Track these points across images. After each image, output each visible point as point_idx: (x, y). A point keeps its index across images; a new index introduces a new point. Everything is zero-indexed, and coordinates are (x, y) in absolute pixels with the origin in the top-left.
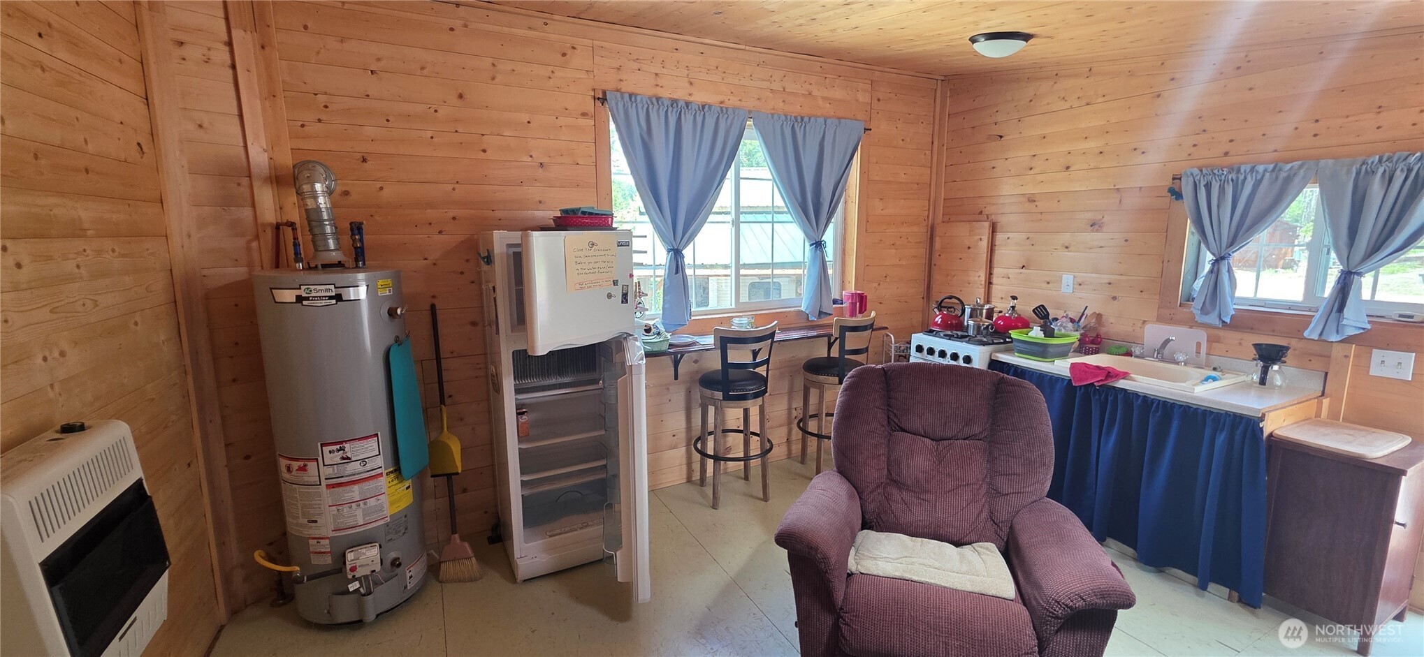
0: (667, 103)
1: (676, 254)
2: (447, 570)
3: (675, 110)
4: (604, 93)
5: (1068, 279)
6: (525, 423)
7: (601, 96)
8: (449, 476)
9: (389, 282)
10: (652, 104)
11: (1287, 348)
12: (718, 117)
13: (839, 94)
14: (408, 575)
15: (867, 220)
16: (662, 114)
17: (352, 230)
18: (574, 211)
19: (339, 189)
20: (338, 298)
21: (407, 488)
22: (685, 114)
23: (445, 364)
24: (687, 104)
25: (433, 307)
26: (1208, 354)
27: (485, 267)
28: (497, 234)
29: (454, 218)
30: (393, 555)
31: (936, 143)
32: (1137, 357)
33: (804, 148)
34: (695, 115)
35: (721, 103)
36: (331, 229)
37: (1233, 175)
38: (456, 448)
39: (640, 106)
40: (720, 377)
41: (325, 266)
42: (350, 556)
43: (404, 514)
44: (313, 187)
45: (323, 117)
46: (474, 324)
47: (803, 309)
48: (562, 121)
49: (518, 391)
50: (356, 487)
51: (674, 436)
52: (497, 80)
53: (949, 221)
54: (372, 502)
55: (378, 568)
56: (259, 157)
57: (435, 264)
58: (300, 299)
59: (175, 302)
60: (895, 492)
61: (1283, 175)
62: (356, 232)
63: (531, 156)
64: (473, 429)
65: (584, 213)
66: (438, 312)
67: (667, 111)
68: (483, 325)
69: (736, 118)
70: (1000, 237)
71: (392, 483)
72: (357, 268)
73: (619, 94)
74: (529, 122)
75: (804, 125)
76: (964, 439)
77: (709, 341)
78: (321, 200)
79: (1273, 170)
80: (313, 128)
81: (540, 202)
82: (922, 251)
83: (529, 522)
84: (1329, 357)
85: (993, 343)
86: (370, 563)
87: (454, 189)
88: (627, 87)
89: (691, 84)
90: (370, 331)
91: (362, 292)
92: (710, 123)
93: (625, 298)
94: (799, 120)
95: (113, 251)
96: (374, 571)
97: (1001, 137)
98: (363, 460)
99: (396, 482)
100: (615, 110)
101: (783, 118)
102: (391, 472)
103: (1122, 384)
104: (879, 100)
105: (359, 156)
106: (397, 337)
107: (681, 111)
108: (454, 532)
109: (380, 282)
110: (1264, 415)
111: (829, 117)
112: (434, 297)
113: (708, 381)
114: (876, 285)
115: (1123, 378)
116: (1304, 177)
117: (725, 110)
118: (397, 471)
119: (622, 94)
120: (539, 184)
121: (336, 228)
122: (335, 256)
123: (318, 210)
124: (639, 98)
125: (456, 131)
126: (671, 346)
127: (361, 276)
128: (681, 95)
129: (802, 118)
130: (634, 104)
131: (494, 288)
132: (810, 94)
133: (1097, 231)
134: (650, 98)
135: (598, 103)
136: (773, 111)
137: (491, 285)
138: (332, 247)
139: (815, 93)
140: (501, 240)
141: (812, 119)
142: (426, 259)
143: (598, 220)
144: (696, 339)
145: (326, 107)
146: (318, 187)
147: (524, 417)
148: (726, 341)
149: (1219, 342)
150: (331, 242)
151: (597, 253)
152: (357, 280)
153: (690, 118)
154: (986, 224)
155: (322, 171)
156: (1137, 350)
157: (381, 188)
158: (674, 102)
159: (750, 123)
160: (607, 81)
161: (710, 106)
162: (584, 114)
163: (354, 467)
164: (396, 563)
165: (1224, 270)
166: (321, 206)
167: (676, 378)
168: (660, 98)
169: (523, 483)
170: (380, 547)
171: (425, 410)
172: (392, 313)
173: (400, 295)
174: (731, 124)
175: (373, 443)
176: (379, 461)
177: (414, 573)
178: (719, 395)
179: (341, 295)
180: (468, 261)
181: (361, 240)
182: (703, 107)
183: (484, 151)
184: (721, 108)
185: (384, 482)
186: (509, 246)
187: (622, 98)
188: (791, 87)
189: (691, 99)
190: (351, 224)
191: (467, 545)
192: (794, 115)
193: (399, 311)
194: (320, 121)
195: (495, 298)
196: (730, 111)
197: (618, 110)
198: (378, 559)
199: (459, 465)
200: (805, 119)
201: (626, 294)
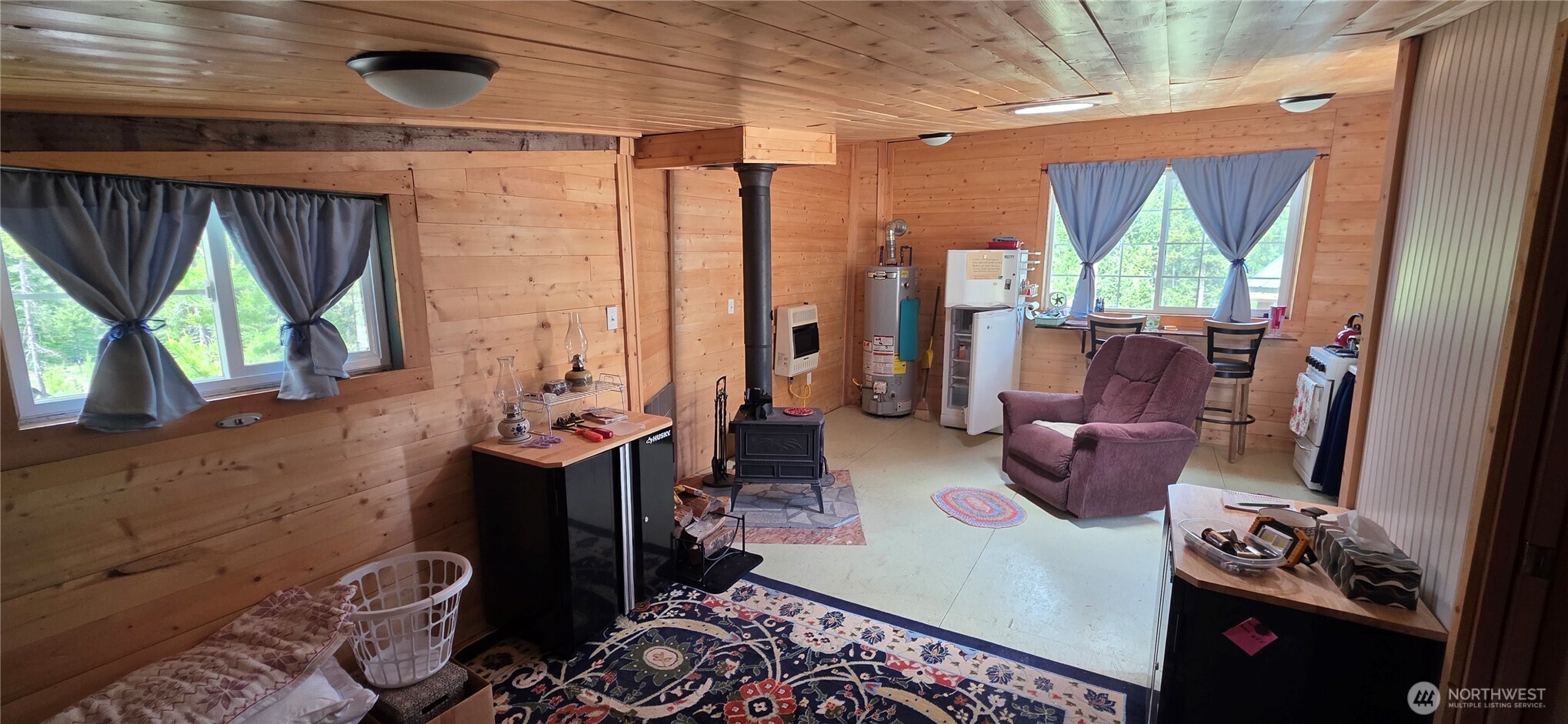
1: (1088, 265)
2: (918, 413)
4: (1048, 165)
6: (963, 351)
7: (1045, 168)
9: (912, 271)
14: (898, 405)
16: (1089, 173)
20: (889, 277)
21: (904, 365)
22: (1107, 170)
24: (1111, 163)
25: (939, 289)
30: (894, 392)
36: (893, 249)
38: (931, 356)
39: (1071, 171)
41: (888, 265)
42: (876, 383)
43: (900, 376)
44: (889, 231)
45: (906, 199)
48: (1019, 186)
50: (883, 357)
54: (889, 365)
55: (887, 394)
56: (880, 218)
58: (875, 276)
62: (903, 249)
63: (998, 208)
67: (1093, 169)
69: (1157, 166)
71: (897, 360)
72: (899, 266)
73: (1057, 164)
74: (999, 189)
75: (1230, 162)
76: (1146, 382)
78: (891, 237)
80: (903, 205)
86: (883, 390)
87: (955, 229)
88: (1063, 160)
89: (1117, 148)
90: (898, 292)
91: (898, 276)
95: (834, 258)
96: (884, 395)
98: (887, 346)
99: (899, 360)
100: (1053, 174)
101: (1207, 160)
102: (898, 355)
104: (1346, 124)
105: (917, 215)
106: (908, 297)
108: (924, 397)
109: (905, 272)
111: (1267, 152)
112: (940, 283)
117: (1144, 163)
118: (900, 356)
119: (1060, 162)
120: (1002, 223)
121: (895, 249)
122: (893, 260)
123: (890, 241)
124: (1071, 165)
125: (961, 199)
127: (898, 268)
130: (1068, 171)
134: (1080, 165)
135: (1044, 172)
136: (1198, 153)
138: (892, 256)
142: (938, 264)
143: (1004, 245)
145: (908, 194)
146: (891, 231)
147: (963, 347)
150: (892, 254)
151: (988, 261)
153: (1112, 173)
157: (924, 230)
159: (1168, 168)
160: (1052, 158)
162: (1033, 181)
163: (883, 348)
164: (894, 396)
166: (891, 239)
167: (1083, 351)
168: (1092, 162)
170: (889, 385)
172: (907, 286)
173: (910, 278)
174: (1150, 172)
175: (890, 341)
176: (893, 349)
177: (901, 405)
182: (1125, 163)
183: (973, 208)
185: (893, 358)
187: (1060, 167)
188: (1219, 134)
189: (1115, 158)
190: (902, 246)
191: (925, 405)
192: (1220, 156)
193: (909, 285)
194: (904, 201)
196: (1150, 163)
197: (1056, 175)
198: (885, 388)
199: (930, 364)
200: (1231, 158)
201: (1009, 285)
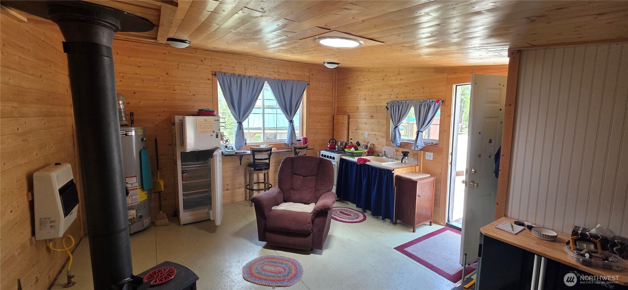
0: (237, 76)
1: (240, 124)
2: (158, 222)
3: (240, 78)
4: (215, 72)
5: (366, 133)
6: (185, 176)
7: (214, 74)
8: (160, 192)
9: (142, 130)
10: (232, 76)
11: (408, 152)
12: (255, 80)
13: (298, 73)
14: (145, 222)
15: (309, 113)
16: (235, 79)
17: (130, 115)
18: (202, 110)
19: (126, 102)
20: (126, 135)
21: (145, 194)
22: (243, 79)
23: (159, 158)
24: (244, 76)
25: (156, 139)
26: (396, 155)
27: (173, 127)
28: (176, 117)
29: (164, 111)
30: (140, 214)
31: (334, 89)
32: (380, 156)
33: (286, 91)
34: (247, 80)
35: (256, 76)
36: (124, 115)
37: (398, 104)
38: (162, 183)
39: (228, 78)
40: (253, 164)
41: (122, 125)
42: (127, 212)
43: (144, 202)
44: (119, 102)
45: (122, 80)
46: (170, 145)
47: (286, 143)
48: (201, 81)
49: (182, 165)
51: (240, 184)
52: (179, 69)
53: (338, 114)
54: (134, 197)
55: (135, 217)
57: (157, 126)
59: (73, 135)
60: (292, 191)
61: (407, 104)
62: (132, 115)
63: (190, 92)
64: (168, 179)
65: (205, 111)
66: (157, 141)
67: (237, 78)
68: (172, 145)
69: (261, 80)
70: (351, 120)
71: (141, 192)
72: (132, 126)
73: (220, 73)
74: (190, 82)
75: (285, 83)
76: (312, 176)
77: (249, 152)
78: (121, 106)
79: (405, 103)
81: (193, 106)
82: (331, 124)
83: (185, 208)
84: (418, 154)
85: (342, 153)
86: (133, 215)
87: (164, 102)
88: (223, 71)
89: (246, 70)
90: (135, 145)
91: (133, 133)
92: (252, 82)
93: (217, 136)
94: (284, 81)
95: (61, 120)
96: (134, 217)
97: (350, 88)
98: (132, 184)
99: (142, 191)
100: (219, 77)
101: (278, 80)
102: (140, 188)
103: (368, 163)
104: (312, 75)
105: (133, 92)
106: (144, 147)
107: (242, 79)
108: (161, 210)
109: (139, 130)
110: (394, 169)
111: (295, 80)
112: (156, 136)
113: (250, 165)
114: (314, 135)
115: (368, 162)
116: (411, 105)
117: (257, 78)
118: (142, 188)
119: (221, 73)
120: (193, 101)
121: (125, 114)
122: (125, 122)
124: (227, 74)
125: (165, 84)
126: (236, 153)
127: (133, 128)
128: (242, 72)
129: (285, 80)
130: (226, 76)
131: (175, 133)
132: (288, 73)
133: (372, 119)
134: (231, 74)
135: (213, 76)
136: (275, 78)
137: (174, 132)
138: (124, 120)
139: (290, 72)
140: (177, 118)
141: (288, 81)
142: (154, 124)
143: (210, 113)
144: (246, 151)
145: (123, 77)
146: (120, 102)
147: (185, 174)
148: (255, 151)
149: (398, 152)
150: (124, 118)
151: (207, 123)
152: (132, 130)
153: (245, 80)
154: (347, 115)
155: (122, 97)
156: (380, 155)
157: (140, 102)
158: (239, 75)
159: (266, 82)
160: (217, 69)
161: (252, 77)
162: (208, 79)
163: (129, 186)
164: (141, 217)
165: (397, 131)
166: (121, 108)
167: (241, 164)
168: (235, 74)
169: (184, 195)
170: (136, 210)
171: (152, 172)
172: (142, 140)
173: (145, 134)
174: (259, 83)
175: (135, 179)
176: (137, 184)
177: (146, 221)
178: (252, 169)
179: (127, 134)
180: (168, 125)
181: (133, 118)
182: (250, 77)
183: (175, 90)
184: (256, 77)
185: (139, 191)
186: (180, 120)
187: (221, 74)
188: (281, 71)
189: (245, 74)
190: (130, 113)
191: (165, 214)
192: (282, 80)
193: (145, 139)
194: (121, 81)
195: (175, 136)
196: (259, 78)
197: (220, 78)
198: (135, 214)
199: (163, 189)
200: (286, 81)
201: (218, 135)
